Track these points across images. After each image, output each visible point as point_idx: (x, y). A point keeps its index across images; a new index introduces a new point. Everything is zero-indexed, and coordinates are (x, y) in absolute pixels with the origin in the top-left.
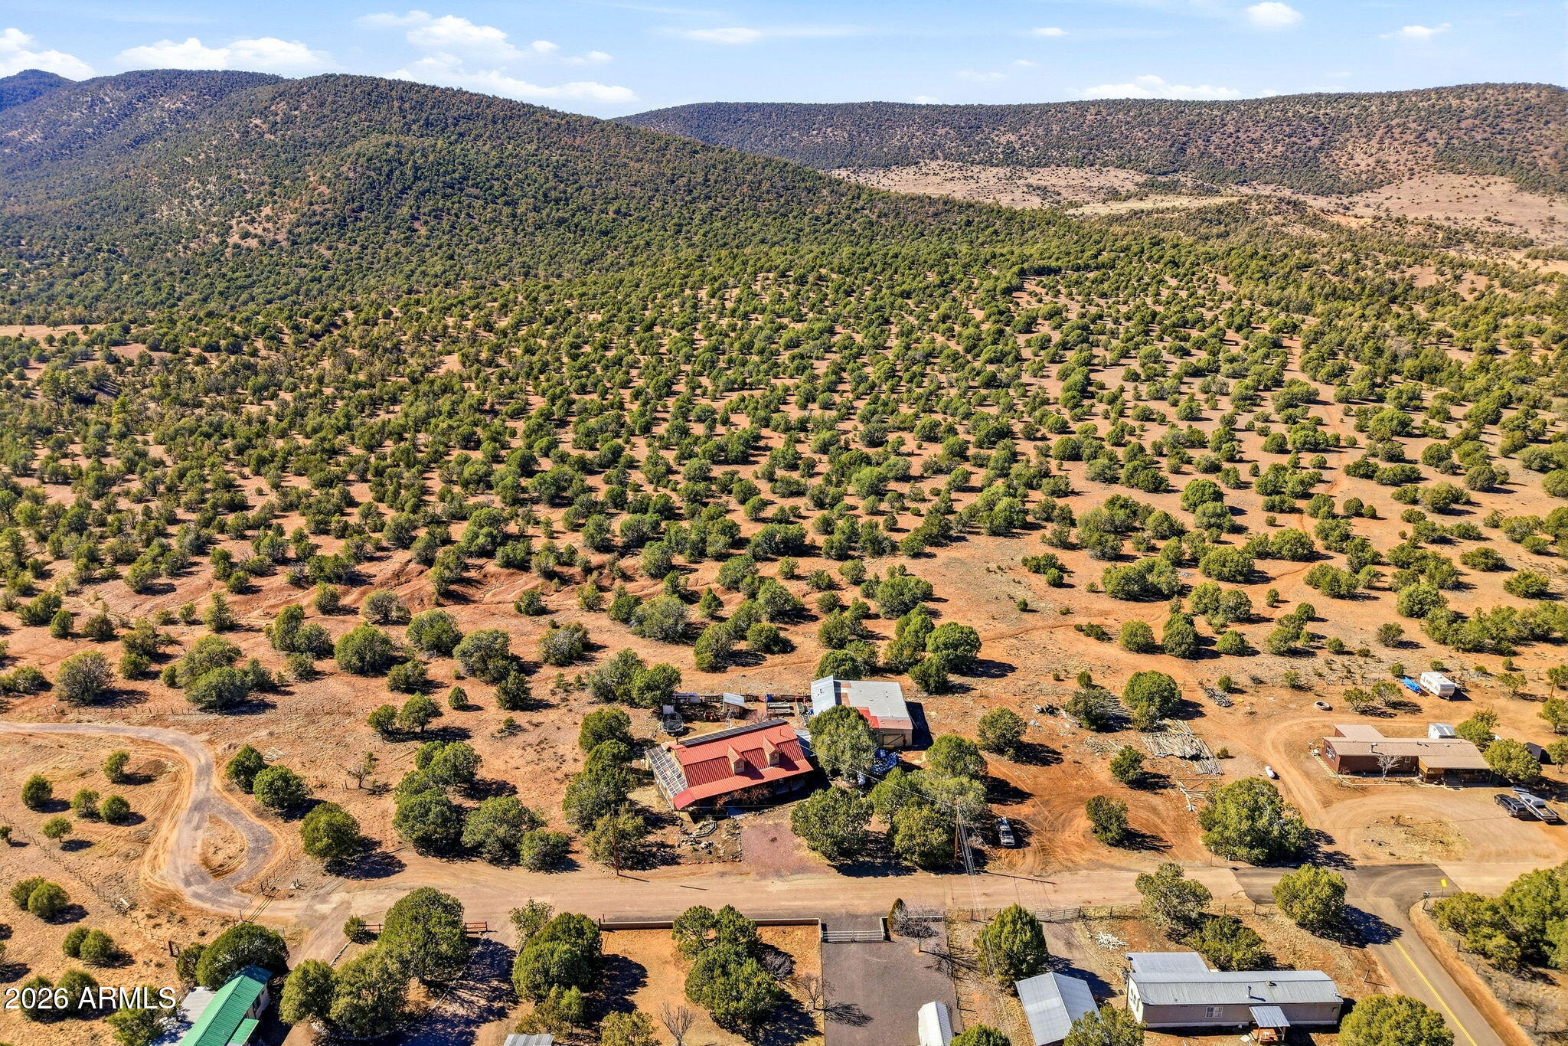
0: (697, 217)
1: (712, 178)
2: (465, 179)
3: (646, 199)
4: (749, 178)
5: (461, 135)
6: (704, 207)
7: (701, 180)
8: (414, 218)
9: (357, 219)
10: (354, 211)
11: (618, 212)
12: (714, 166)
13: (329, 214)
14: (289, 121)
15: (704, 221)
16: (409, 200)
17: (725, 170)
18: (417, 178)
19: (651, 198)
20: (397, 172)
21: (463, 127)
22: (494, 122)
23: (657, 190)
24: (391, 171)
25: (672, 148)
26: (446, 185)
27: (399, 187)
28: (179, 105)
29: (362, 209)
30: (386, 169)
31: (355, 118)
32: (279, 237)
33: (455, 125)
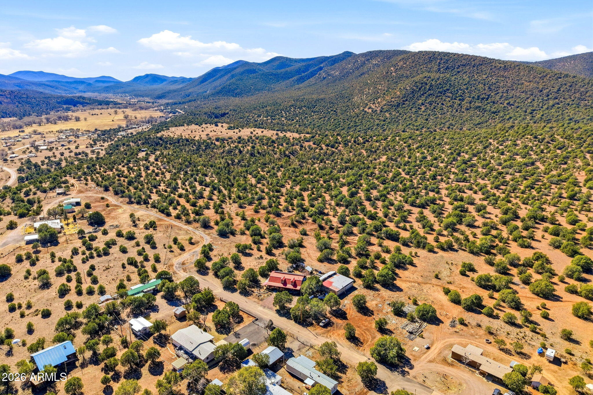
0: (546, 107)
1: (562, 89)
2: (448, 90)
3: (525, 98)
4: (582, 90)
5: (459, 72)
6: (551, 103)
7: (556, 90)
8: (423, 104)
9: (404, 104)
10: (404, 101)
11: (508, 104)
12: (565, 84)
13: (395, 102)
14: (402, 67)
15: (547, 108)
16: (423, 98)
17: (570, 86)
18: (429, 90)
19: (527, 98)
20: (423, 88)
21: (461, 69)
22: (474, 66)
23: (532, 95)
24: (421, 87)
25: (549, 76)
26: (439, 92)
27: (422, 93)
28: (377, 62)
29: (407, 100)
30: (420, 86)
31: (422, 67)
32: (378, 109)
33: (458, 68)
